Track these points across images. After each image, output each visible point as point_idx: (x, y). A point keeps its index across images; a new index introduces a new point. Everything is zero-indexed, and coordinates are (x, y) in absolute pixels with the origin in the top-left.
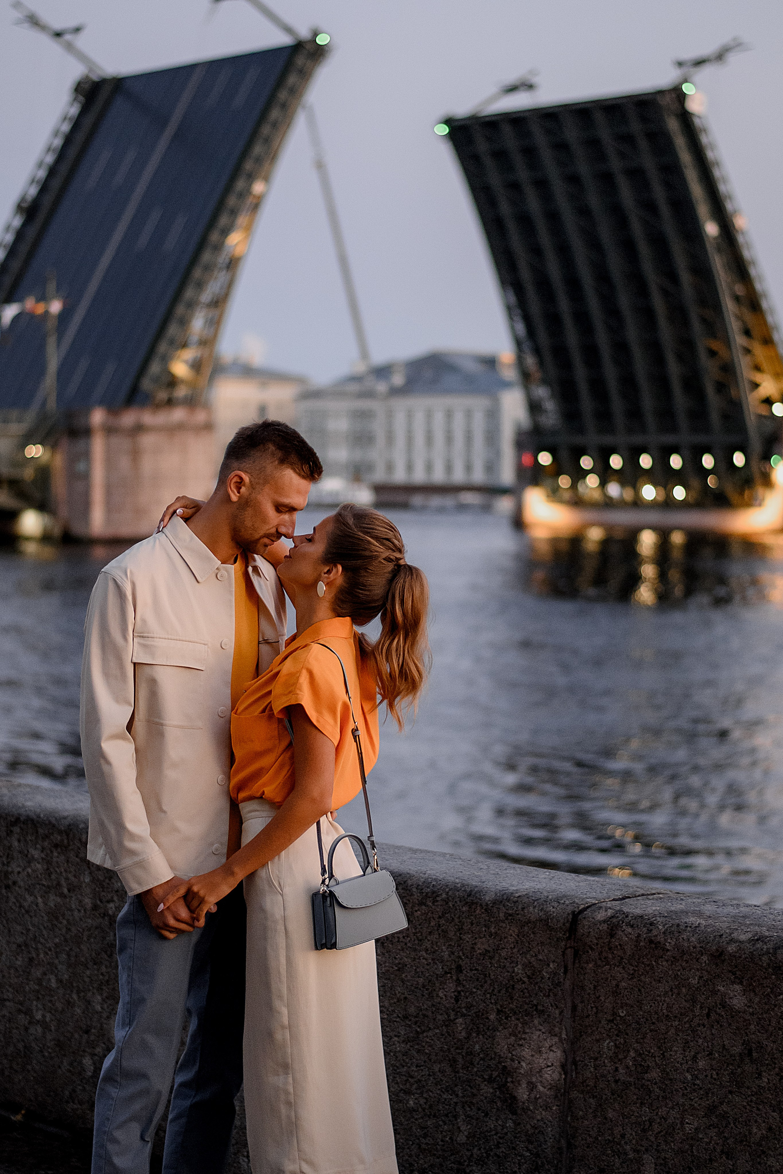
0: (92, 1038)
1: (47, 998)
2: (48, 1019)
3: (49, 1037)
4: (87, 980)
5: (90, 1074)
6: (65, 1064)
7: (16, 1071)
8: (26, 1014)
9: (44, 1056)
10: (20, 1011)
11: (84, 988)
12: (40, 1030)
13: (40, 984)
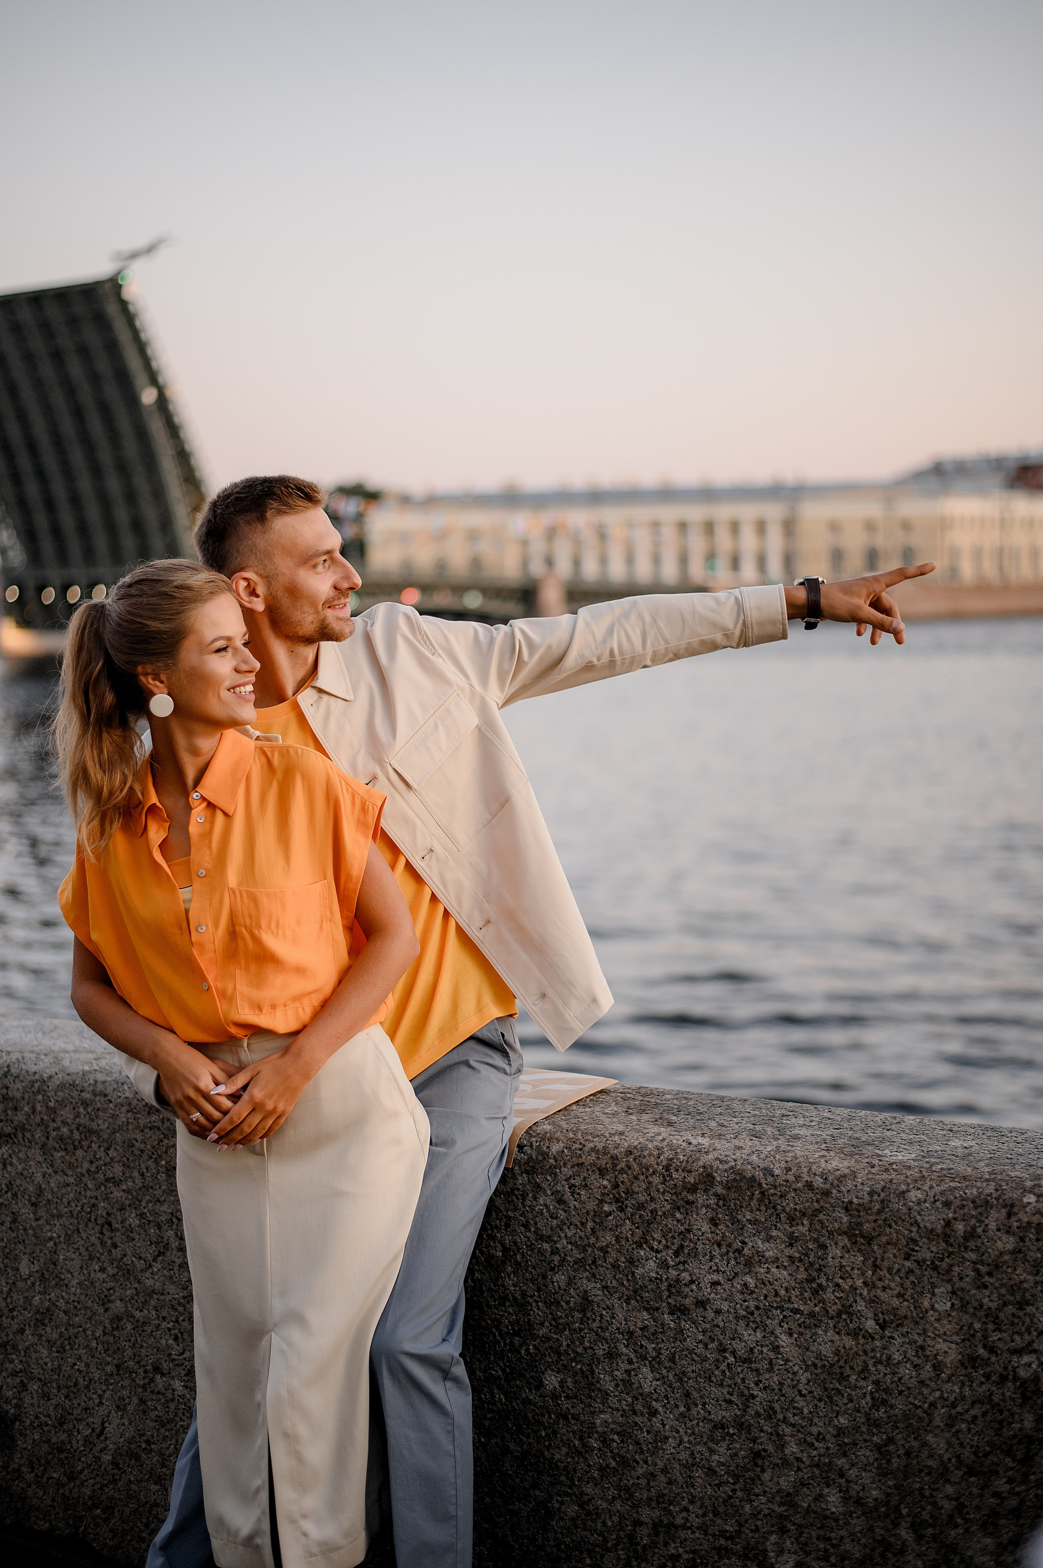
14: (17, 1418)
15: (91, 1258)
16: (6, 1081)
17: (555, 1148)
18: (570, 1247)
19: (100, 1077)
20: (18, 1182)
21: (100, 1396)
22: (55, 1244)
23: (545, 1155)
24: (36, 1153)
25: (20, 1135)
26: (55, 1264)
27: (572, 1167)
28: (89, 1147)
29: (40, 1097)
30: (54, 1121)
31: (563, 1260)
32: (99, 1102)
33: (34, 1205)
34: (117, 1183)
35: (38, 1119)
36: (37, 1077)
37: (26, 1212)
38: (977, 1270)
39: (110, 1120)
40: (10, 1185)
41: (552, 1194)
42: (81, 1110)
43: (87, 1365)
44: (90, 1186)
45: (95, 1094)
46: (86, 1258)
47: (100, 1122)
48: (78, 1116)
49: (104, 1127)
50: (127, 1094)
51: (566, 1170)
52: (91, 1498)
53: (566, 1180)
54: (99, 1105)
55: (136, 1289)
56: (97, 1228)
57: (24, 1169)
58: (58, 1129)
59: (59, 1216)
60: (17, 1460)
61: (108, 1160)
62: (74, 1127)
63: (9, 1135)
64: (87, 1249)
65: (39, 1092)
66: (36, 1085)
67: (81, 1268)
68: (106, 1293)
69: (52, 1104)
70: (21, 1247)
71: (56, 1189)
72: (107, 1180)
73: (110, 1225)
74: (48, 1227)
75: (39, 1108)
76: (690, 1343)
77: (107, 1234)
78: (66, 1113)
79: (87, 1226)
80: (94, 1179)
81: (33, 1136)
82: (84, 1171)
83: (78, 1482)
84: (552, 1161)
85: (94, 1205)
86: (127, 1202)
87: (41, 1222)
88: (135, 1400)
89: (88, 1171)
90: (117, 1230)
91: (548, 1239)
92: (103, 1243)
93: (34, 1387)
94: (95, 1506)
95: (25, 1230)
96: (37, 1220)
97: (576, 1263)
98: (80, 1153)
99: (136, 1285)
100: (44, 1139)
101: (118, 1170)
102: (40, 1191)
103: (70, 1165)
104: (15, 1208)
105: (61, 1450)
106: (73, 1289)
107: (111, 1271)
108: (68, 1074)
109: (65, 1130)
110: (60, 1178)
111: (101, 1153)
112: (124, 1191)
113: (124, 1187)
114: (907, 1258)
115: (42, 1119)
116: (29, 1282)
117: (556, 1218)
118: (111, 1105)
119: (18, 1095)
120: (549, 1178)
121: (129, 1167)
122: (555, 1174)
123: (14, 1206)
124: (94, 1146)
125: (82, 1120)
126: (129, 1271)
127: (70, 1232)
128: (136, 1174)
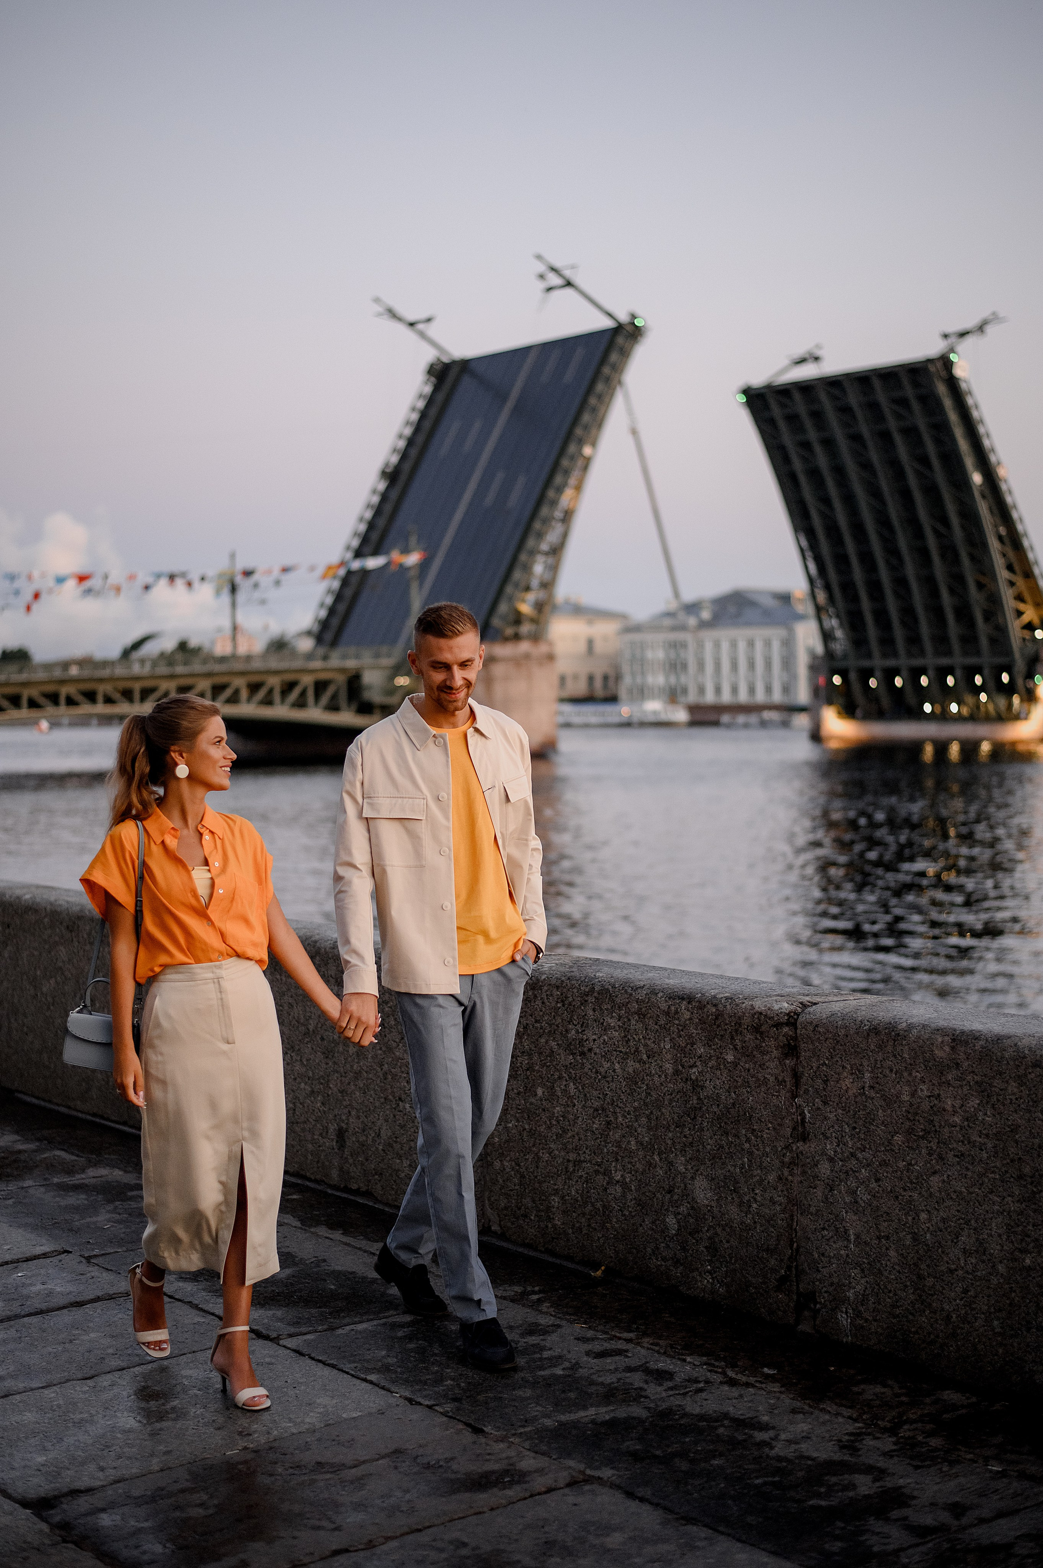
0: (676, 1197)
1: (627, 1160)
2: (628, 1180)
3: (629, 1197)
4: (669, 1142)
5: (674, 1232)
6: (647, 1223)
7: (595, 1229)
8: (604, 1174)
9: (624, 1215)
10: (597, 1172)
11: (666, 1149)
12: (619, 1189)
13: (619, 1147)
14: (347, 1130)
21: (379, 1115)
38: (678, 1029)
43: (374, 1099)
52: (374, 1169)
60: (347, 1152)
76: (586, 1070)
83: (369, 1161)
88: (392, 1116)
93: (353, 1113)
94: (376, 1174)
105: (363, 1145)
114: (656, 1024)
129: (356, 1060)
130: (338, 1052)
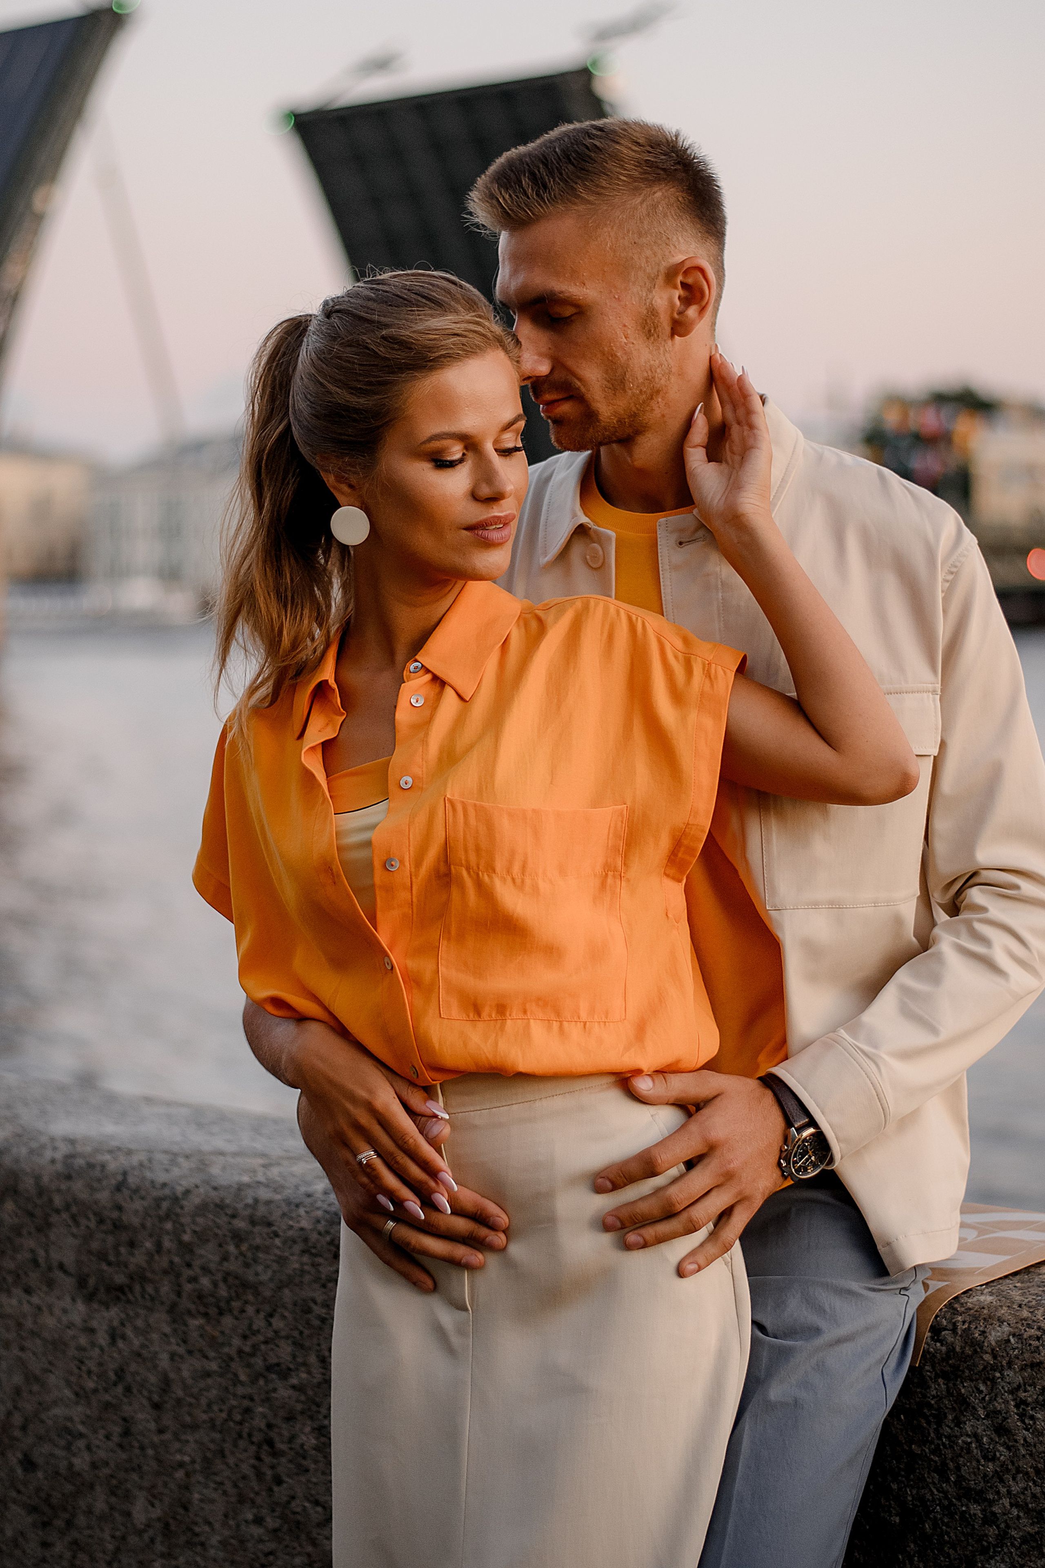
15: (242, 1499)
16: (119, 1197)
17: (995, 1335)
18: (1015, 1512)
19: (264, 1194)
20: (133, 1367)
22: (188, 1475)
23: (977, 1346)
24: (160, 1319)
25: (137, 1288)
26: (186, 1509)
27: (1023, 1369)
28: (243, 1311)
29: (169, 1226)
30: (189, 1265)
31: (1003, 1536)
32: (259, 1236)
33: (157, 1406)
34: (284, 1374)
35: (164, 1262)
36: (167, 1191)
37: (144, 1418)
39: (275, 1266)
40: (120, 1373)
41: (987, 1416)
42: (232, 1248)
44: (243, 1377)
45: (253, 1222)
46: (233, 1499)
47: (260, 1268)
48: (225, 1258)
49: (264, 1277)
50: (304, 1224)
51: (1011, 1373)
53: (1011, 1392)
54: (258, 1241)
55: (309, 1555)
56: (253, 1449)
57: (143, 1346)
58: (193, 1280)
59: (194, 1427)
61: (270, 1334)
62: (219, 1276)
63: (121, 1289)
64: (236, 1486)
65: (168, 1216)
66: (165, 1205)
67: (226, 1516)
68: (263, 1560)
69: (186, 1238)
70: (135, 1476)
71: (190, 1382)
72: (269, 1368)
73: (270, 1443)
74: (177, 1445)
75: (167, 1243)
77: (268, 1459)
78: (208, 1253)
79: (236, 1446)
80: (249, 1366)
81: (157, 1290)
82: (233, 1352)
84: (987, 1357)
85: (247, 1411)
86: (299, 1407)
87: (167, 1436)
89: (240, 1352)
90: (282, 1454)
91: (978, 1496)
92: (260, 1475)
95: (142, 1448)
96: (161, 1431)
97: (1024, 1540)
98: (228, 1321)
99: (310, 1549)
100: (173, 1297)
101: (284, 1352)
102: (166, 1384)
103: (213, 1342)
104: (127, 1410)
106: (212, 1552)
107: (271, 1522)
108: (215, 1188)
109: (205, 1281)
110: (196, 1363)
111: (259, 1323)
112: (293, 1387)
113: (294, 1381)
115: (171, 1262)
116: (146, 1536)
117: (994, 1459)
118: (277, 1241)
119: (136, 1221)
120: (982, 1387)
121: (302, 1346)
122: (993, 1381)
123: (126, 1408)
124: (250, 1310)
125: (233, 1266)
126: (298, 1523)
127: (209, 1455)
128: (313, 1359)
129: (159, 1547)
130: (89, 1512)
